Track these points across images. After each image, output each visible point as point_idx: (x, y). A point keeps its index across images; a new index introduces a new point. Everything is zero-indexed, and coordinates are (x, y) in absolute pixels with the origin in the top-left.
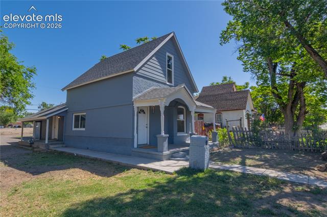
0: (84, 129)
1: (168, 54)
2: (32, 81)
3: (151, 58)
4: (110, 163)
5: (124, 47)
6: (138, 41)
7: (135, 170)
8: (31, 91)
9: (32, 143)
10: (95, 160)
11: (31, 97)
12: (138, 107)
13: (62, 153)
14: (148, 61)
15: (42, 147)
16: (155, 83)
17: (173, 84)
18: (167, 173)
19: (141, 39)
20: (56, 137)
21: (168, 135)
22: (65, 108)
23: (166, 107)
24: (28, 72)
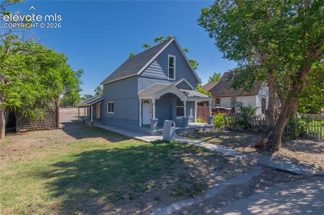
0: (113, 113)
1: (169, 56)
2: (81, 79)
3: (153, 62)
4: (122, 135)
5: (146, 46)
6: (156, 40)
7: (133, 140)
8: (81, 86)
9: (84, 121)
10: (115, 133)
11: (81, 90)
12: (142, 100)
13: (99, 128)
14: (151, 64)
15: (90, 124)
16: (157, 80)
17: (174, 79)
18: (146, 142)
19: (158, 39)
20: (99, 117)
21: (157, 119)
22: (102, 97)
23: (156, 100)
24: (79, 73)
